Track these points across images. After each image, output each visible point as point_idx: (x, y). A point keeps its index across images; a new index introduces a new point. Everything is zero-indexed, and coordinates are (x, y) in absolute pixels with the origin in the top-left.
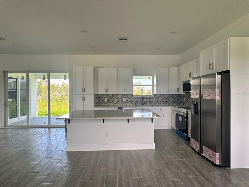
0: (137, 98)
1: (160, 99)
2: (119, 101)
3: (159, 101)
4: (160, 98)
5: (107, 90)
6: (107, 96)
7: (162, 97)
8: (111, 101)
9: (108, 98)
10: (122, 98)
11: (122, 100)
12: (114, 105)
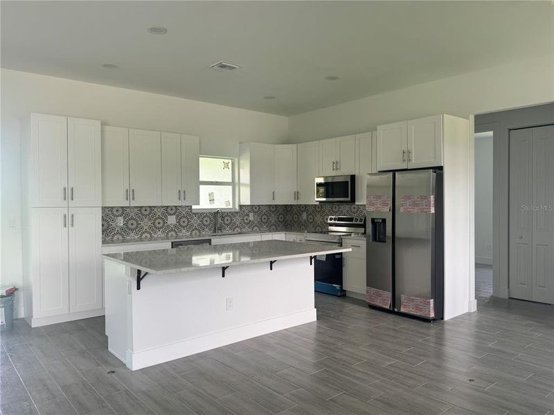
0: (202, 215)
1: (251, 217)
2: (157, 225)
3: (250, 221)
4: (251, 215)
5: (130, 194)
6: (121, 210)
7: (256, 213)
8: (134, 226)
9: (125, 218)
10: (166, 217)
11: (164, 223)
12: (144, 236)
